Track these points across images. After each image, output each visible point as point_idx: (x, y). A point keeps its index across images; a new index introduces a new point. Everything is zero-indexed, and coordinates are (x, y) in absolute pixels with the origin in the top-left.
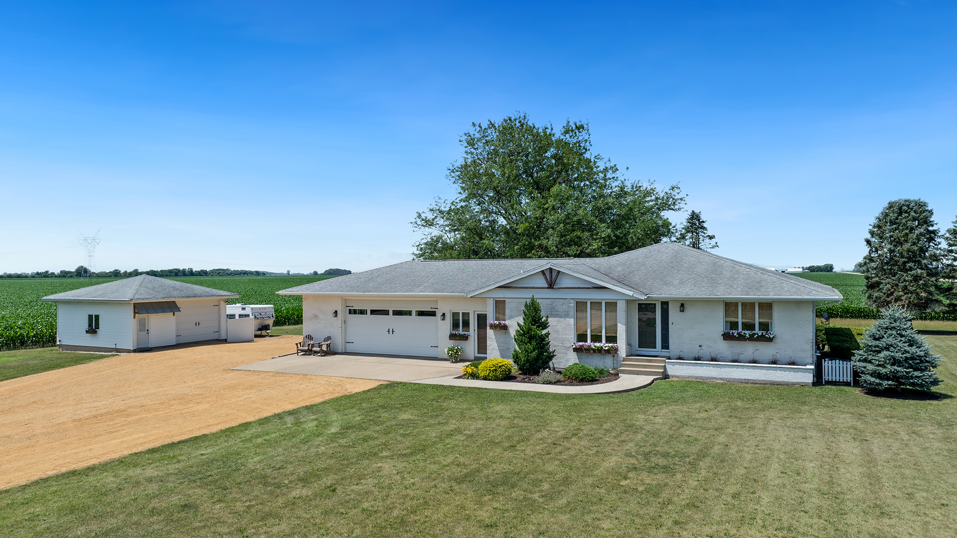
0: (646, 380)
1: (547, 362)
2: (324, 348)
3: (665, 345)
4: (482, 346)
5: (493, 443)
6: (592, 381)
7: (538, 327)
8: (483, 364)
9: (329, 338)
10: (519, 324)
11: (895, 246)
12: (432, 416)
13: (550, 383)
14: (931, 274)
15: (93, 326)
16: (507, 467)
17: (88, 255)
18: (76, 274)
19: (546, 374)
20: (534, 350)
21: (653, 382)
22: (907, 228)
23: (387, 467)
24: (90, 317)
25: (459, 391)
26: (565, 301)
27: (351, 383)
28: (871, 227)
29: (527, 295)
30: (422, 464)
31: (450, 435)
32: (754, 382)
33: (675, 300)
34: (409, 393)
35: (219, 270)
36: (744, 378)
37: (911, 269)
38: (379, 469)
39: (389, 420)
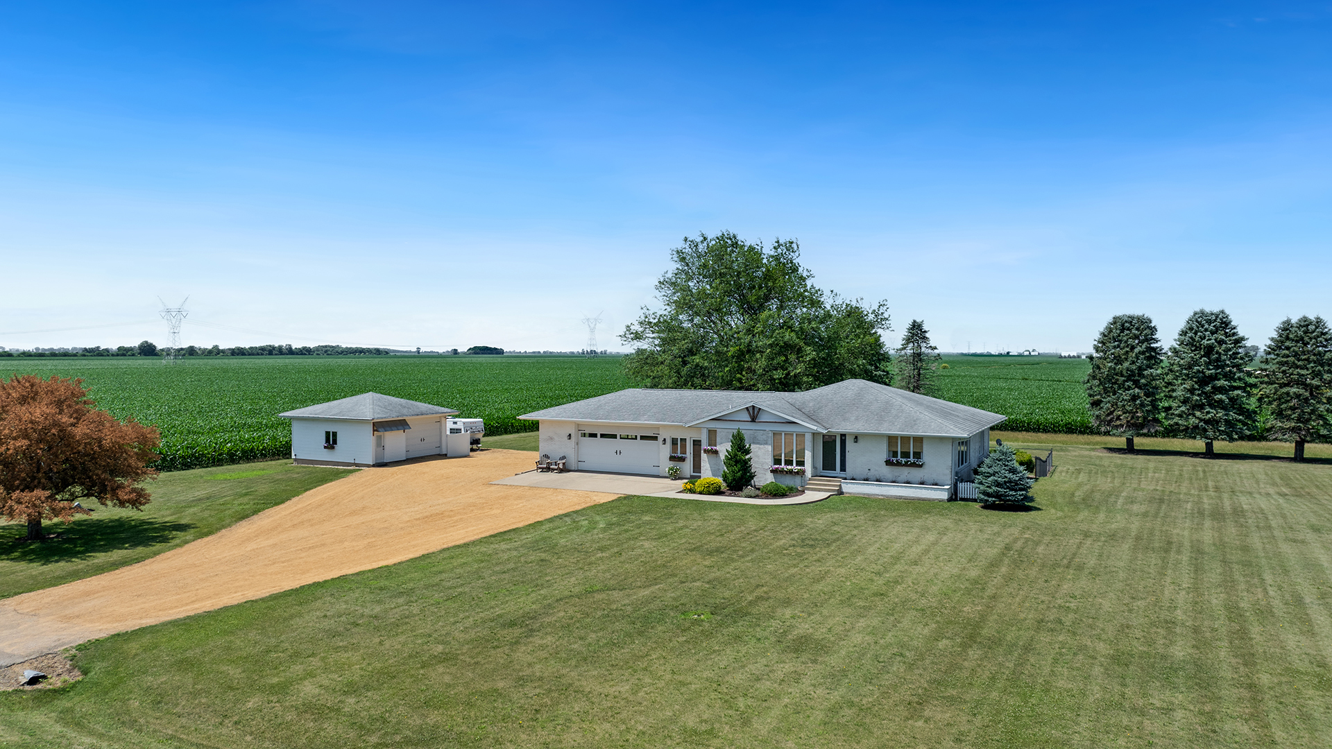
0: (825, 495)
1: (750, 481)
2: (561, 466)
3: (843, 469)
4: (697, 467)
5: (709, 533)
6: (783, 495)
7: (743, 453)
8: (699, 482)
9: (564, 458)
10: (727, 451)
11: (1115, 364)
12: (666, 519)
13: (751, 497)
14: (1149, 393)
15: (331, 441)
16: (718, 545)
17: (172, 331)
18: (139, 351)
19: (749, 490)
20: (739, 471)
21: (829, 497)
22: (1127, 346)
23: (647, 544)
24: (328, 433)
25: (682, 502)
26: (764, 432)
27: (596, 496)
28: (1096, 343)
29: (735, 426)
30: (667, 543)
31: (681, 529)
32: (906, 498)
33: (851, 434)
34: (645, 503)
35: (326, 346)
36: (899, 495)
37: (1129, 388)
38: (642, 545)
39: (637, 520)
